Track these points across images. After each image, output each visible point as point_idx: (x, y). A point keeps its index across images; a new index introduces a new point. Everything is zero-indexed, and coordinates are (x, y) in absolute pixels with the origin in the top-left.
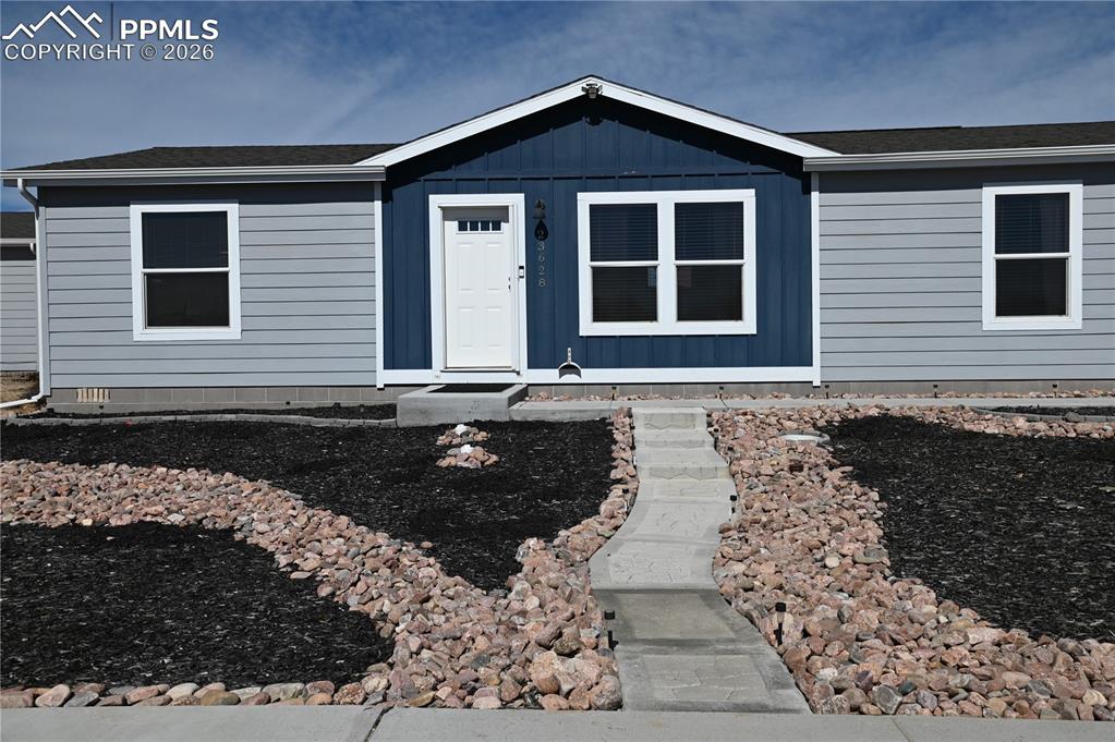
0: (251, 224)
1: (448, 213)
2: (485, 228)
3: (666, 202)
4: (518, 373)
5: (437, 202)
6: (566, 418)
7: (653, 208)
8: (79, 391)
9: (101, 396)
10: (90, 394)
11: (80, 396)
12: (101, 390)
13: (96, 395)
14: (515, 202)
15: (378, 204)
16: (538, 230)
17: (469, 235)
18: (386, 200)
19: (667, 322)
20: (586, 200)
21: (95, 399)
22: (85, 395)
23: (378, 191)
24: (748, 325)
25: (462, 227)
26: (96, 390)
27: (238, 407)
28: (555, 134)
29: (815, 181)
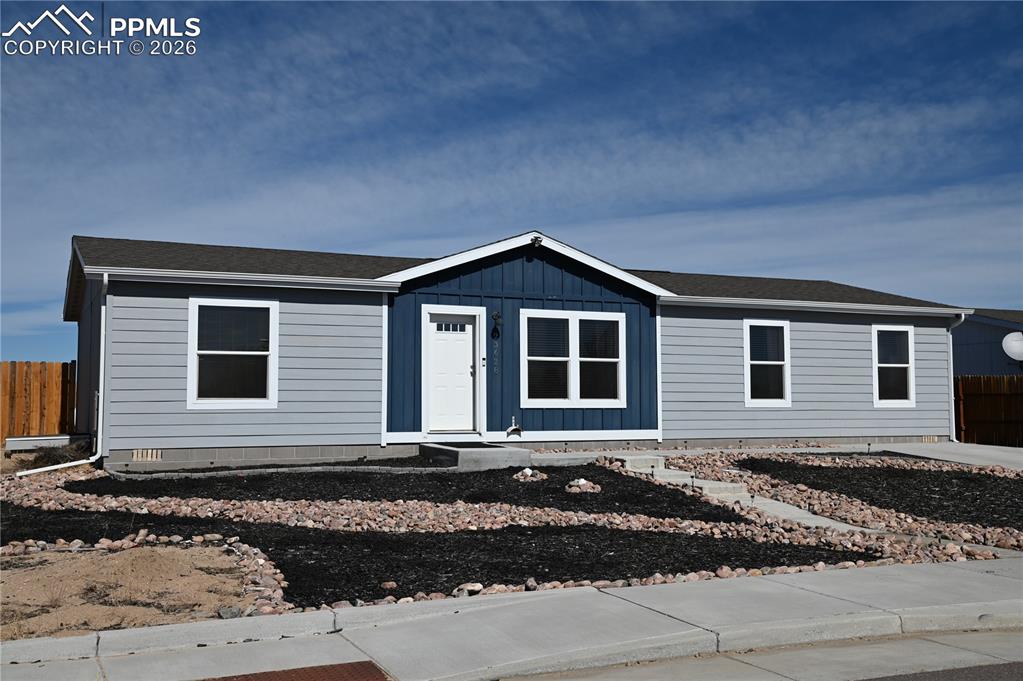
0: (289, 318)
1: (434, 317)
2: (455, 329)
3: (574, 318)
4: (480, 434)
5: (427, 309)
6: (565, 464)
7: (565, 322)
8: (135, 452)
9: (154, 456)
10: (145, 453)
11: (135, 456)
12: (155, 451)
13: (149, 455)
14: (480, 312)
15: (385, 308)
16: (493, 333)
17: (444, 334)
18: (391, 305)
19: (574, 400)
20: (525, 314)
21: (149, 459)
22: (140, 455)
23: (385, 299)
24: (621, 402)
25: (439, 328)
26: (150, 451)
27: (273, 463)
28: (506, 265)
29: (658, 310)
